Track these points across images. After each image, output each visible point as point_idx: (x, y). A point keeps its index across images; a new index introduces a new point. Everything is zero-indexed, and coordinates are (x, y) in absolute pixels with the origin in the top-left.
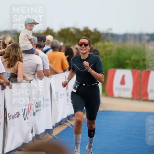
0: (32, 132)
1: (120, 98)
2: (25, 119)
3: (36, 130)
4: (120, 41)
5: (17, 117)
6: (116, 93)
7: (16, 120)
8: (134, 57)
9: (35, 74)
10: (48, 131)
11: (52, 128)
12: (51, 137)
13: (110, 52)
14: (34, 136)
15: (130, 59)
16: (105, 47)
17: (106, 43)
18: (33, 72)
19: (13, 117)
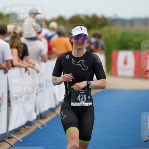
16: (110, 31)
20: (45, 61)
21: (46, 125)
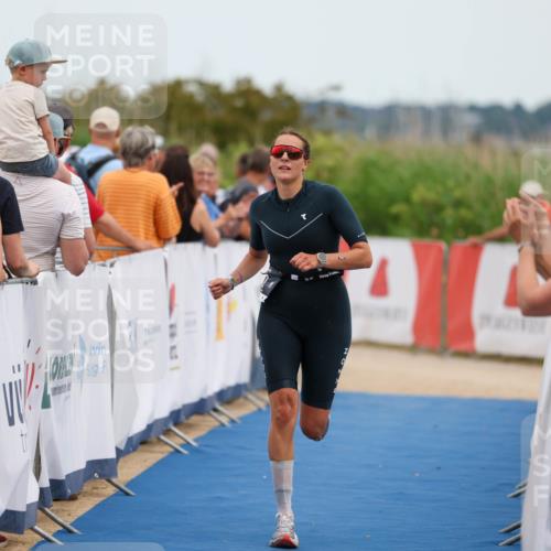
2: (11, 422)
3: (54, 465)
4: (370, 132)
8: (420, 193)
9: (53, 253)
10: (100, 469)
11: (112, 455)
12: (111, 490)
14: (47, 484)
15: (407, 200)
17: (320, 140)
20: (77, 271)
21: (74, 530)
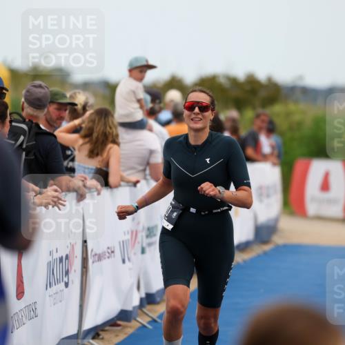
0: (138, 288)
1: (320, 218)
2: (124, 261)
3: (148, 284)
4: (320, 101)
5: (108, 257)
6: (311, 208)
7: (106, 263)
9: (145, 170)
13: (300, 124)
16: (288, 114)
17: (292, 107)
18: (141, 165)
19: (100, 257)
21: (159, 320)
